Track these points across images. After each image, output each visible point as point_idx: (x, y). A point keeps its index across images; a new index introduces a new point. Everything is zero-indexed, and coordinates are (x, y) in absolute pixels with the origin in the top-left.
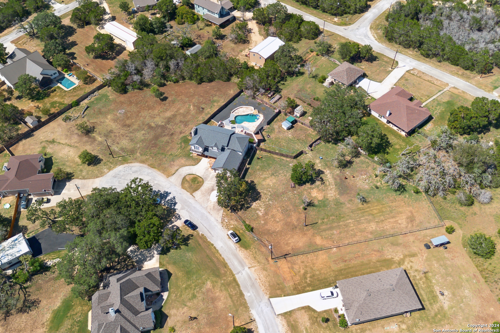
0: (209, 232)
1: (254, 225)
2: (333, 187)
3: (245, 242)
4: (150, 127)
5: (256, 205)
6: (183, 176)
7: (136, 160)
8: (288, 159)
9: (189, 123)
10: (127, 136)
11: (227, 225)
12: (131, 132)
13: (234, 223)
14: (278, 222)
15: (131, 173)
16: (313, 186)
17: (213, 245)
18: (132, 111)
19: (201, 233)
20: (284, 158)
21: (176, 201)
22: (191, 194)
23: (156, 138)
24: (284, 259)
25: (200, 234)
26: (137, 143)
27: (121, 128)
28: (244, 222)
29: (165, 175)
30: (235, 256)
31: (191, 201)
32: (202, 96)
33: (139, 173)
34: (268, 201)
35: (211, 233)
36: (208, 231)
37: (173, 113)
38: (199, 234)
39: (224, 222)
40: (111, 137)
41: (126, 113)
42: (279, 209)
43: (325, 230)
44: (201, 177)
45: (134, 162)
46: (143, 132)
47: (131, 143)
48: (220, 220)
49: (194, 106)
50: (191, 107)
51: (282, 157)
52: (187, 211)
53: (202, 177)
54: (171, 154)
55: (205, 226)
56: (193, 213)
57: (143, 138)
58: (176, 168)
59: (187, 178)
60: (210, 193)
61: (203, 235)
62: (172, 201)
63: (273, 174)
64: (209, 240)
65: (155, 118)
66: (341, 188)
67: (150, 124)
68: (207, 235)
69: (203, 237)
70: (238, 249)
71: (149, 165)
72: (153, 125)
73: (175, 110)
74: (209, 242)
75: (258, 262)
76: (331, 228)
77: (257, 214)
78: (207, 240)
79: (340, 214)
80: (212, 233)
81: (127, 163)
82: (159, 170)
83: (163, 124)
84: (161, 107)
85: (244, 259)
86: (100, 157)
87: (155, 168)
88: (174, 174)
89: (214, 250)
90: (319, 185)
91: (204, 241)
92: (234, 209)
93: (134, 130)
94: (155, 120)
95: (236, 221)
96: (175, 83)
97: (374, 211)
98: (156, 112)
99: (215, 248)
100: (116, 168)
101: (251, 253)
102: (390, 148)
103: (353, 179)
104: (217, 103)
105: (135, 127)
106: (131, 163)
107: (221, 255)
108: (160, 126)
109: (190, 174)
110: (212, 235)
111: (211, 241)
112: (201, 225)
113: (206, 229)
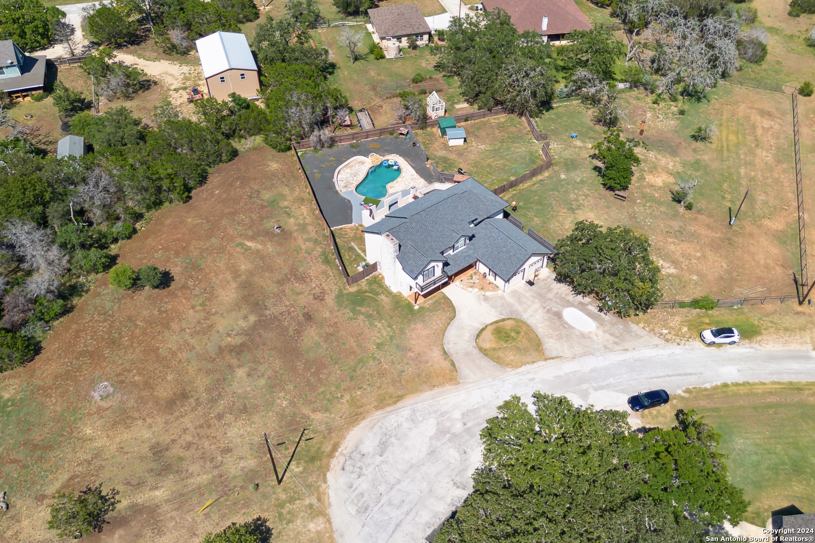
0: (686, 375)
1: (695, 293)
2: (652, 154)
4: (238, 350)
6: (476, 351)
7: (335, 434)
8: (546, 174)
9: (301, 269)
10: (220, 417)
11: (675, 335)
12: (213, 401)
13: (675, 321)
14: (704, 257)
15: (379, 459)
16: (637, 175)
17: (725, 385)
18: (127, 365)
19: (679, 392)
20: (539, 177)
22: (546, 359)
25: (683, 394)
26: (269, 403)
27: (172, 418)
28: (682, 305)
29: (441, 384)
30: (772, 358)
32: (233, 213)
33: (393, 440)
35: (690, 374)
36: (680, 375)
37: (234, 285)
38: (682, 398)
39: (669, 337)
40: (181, 459)
41: (122, 382)
44: (503, 320)
45: (342, 437)
46: (241, 373)
47: (256, 418)
48: (656, 340)
49: (252, 238)
50: (249, 244)
51: (534, 179)
52: (596, 389)
53: (503, 317)
54: (379, 346)
55: (662, 374)
56: (611, 380)
57: (262, 382)
58: (436, 354)
59: (489, 345)
60: (566, 323)
61: (688, 391)
64: (708, 386)
65: (211, 326)
66: (660, 146)
67: (223, 344)
68: (692, 382)
69: (695, 393)
70: (757, 346)
71: (377, 408)
72: (234, 340)
73: (228, 276)
74: (715, 388)
75: (802, 329)
78: (706, 389)
79: (722, 175)
80: (689, 371)
81: (331, 455)
82: (415, 391)
83: (252, 319)
84: (188, 299)
85: (785, 348)
87: (400, 398)
88: (453, 364)
89: (743, 390)
90: (638, 167)
91: (707, 396)
93: (208, 390)
94: (220, 328)
95: (672, 315)
96: (129, 237)
97: (730, 138)
98: (192, 316)
99: (737, 384)
100: (331, 492)
101: (771, 330)
104: (286, 200)
106: (335, 447)
107: (764, 384)
108: (254, 328)
109: (478, 336)
110: (696, 374)
111: (714, 384)
112: (655, 380)
113: (674, 378)
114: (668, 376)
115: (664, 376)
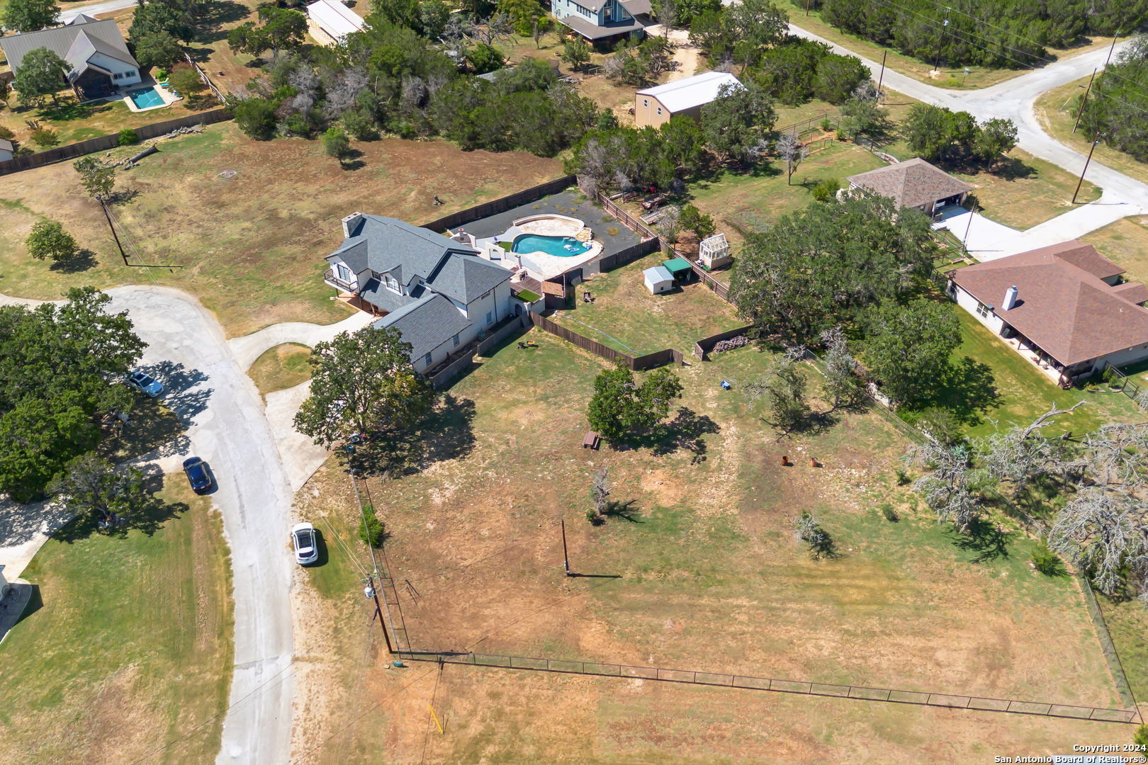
0: (242, 512)
1: (396, 527)
2: (729, 478)
3: (337, 571)
4: (273, 217)
5: (439, 471)
6: (272, 345)
7: (178, 281)
10: (199, 226)
11: (310, 504)
12: (216, 220)
13: (337, 504)
14: (482, 539)
15: (143, 306)
16: (660, 460)
17: (227, 552)
18: (254, 176)
19: (215, 506)
20: (605, 363)
21: (208, 403)
22: (263, 395)
23: (270, 243)
24: (436, 666)
25: (212, 510)
26: (211, 245)
27: (200, 207)
28: (370, 510)
29: (227, 330)
30: (275, 605)
31: (251, 412)
32: (456, 176)
33: (162, 311)
34: (485, 469)
35: (243, 517)
36: (242, 507)
37: (354, 199)
38: (207, 509)
39: (306, 496)
40: (160, 220)
41: (237, 179)
42: (509, 499)
43: (632, 608)
45: (172, 286)
46: (247, 224)
47: (196, 243)
48: (297, 484)
49: (421, 193)
50: (413, 194)
52: (218, 434)
54: (282, 287)
55: (242, 489)
56: (232, 447)
57: (236, 237)
58: (267, 321)
59: (281, 352)
61: (217, 515)
62: (196, 400)
63: (545, 398)
64: (225, 534)
65: (300, 200)
66: (758, 487)
67: (280, 210)
68: (231, 518)
69: (214, 523)
70: (297, 587)
71: (201, 300)
72: (284, 214)
73: (366, 193)
74: (223, 542)
75: (340, 650)
76: (660, 608)
77: (427, 498)
78: (221, 532)
79: (713, 570)
80: (249, 516)
81: (152, 284)
82: (220, 316)
83: (311, 216)
84: (333, 182)
85: (296, 624)
86: (97, 258)
87: (214, 309)
88: (252, 333)
89: (219, 570)
90: (682, 461)
91: (211, 534)
92: (361, 466)
93: (227, 216)
94: (298, 204)
95: (349, 500)
96: (404, 137)
97: (851, 591)
98: (313, 188)
99: (228, 563)
101: (334, 613)
102: (989, 408)
103: (814, 470)
104: (488, 198)
105: (235, 210)
106: (163, 284)
107: (230, 592)
108: (300, 219)
109: (294, 344)
110: (243, 522)
111: (227, 540)
112: (233, 484)
113: (237, 501)
114: (240, 496)
115: (239, 491)
